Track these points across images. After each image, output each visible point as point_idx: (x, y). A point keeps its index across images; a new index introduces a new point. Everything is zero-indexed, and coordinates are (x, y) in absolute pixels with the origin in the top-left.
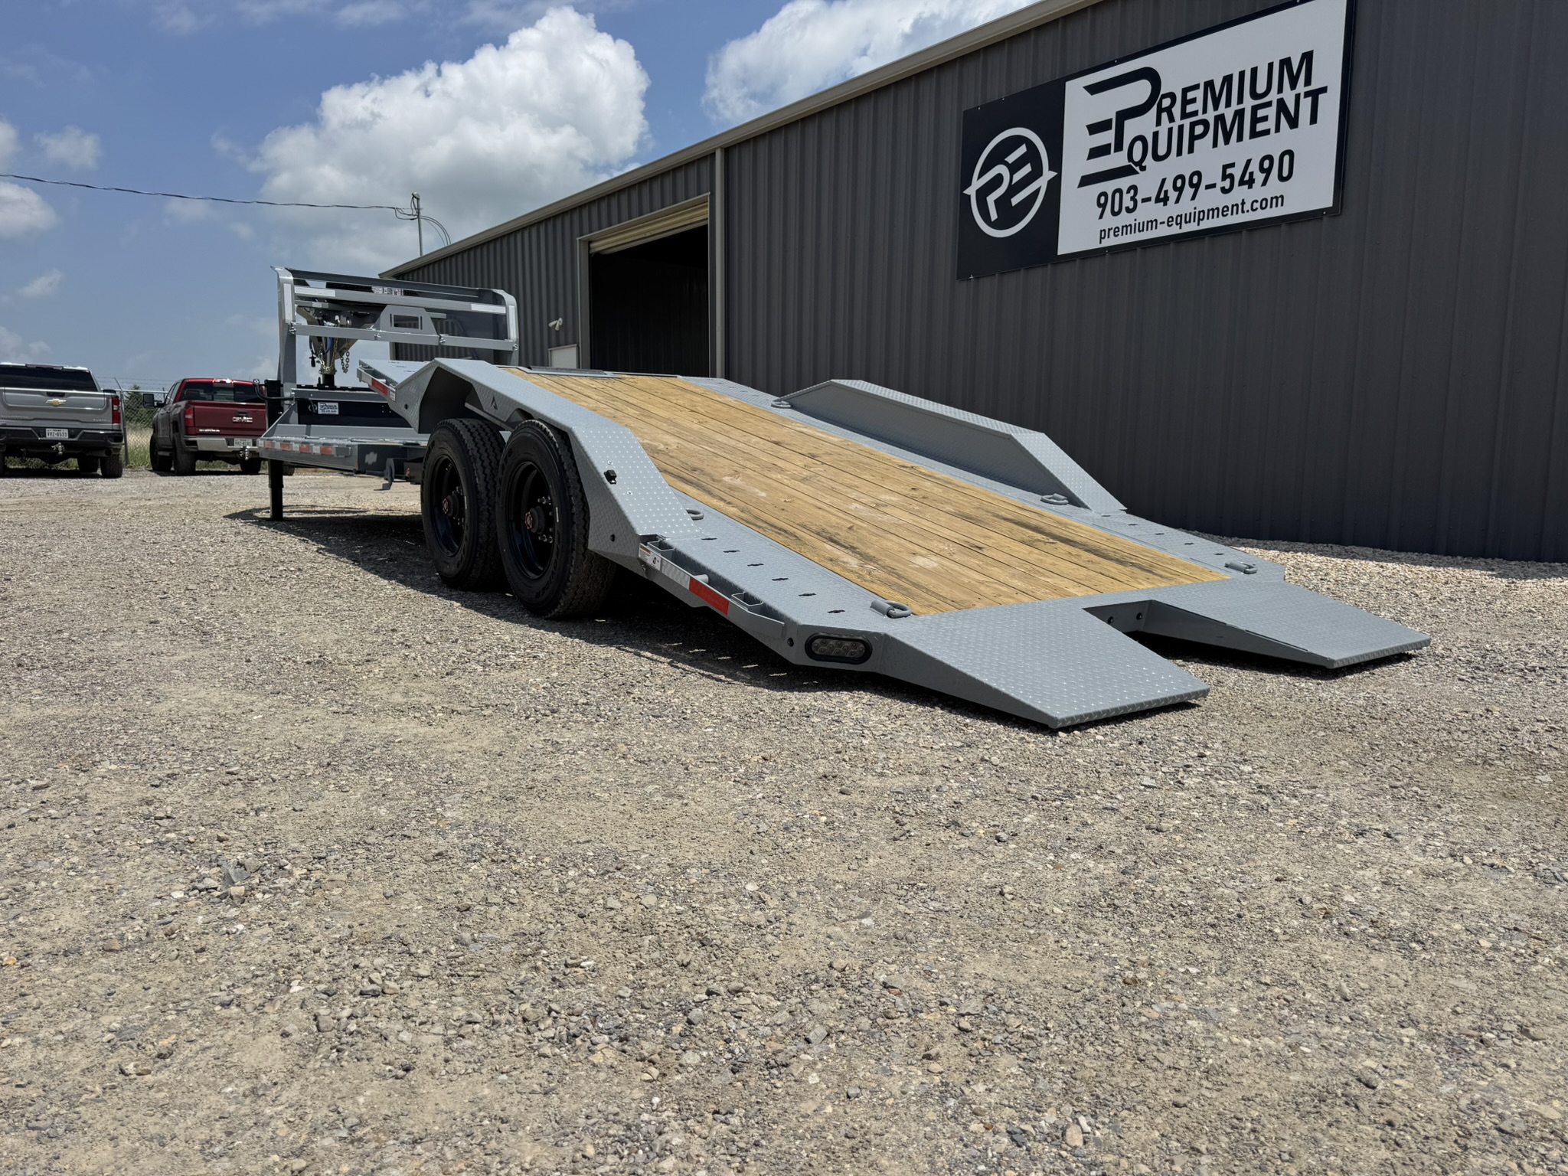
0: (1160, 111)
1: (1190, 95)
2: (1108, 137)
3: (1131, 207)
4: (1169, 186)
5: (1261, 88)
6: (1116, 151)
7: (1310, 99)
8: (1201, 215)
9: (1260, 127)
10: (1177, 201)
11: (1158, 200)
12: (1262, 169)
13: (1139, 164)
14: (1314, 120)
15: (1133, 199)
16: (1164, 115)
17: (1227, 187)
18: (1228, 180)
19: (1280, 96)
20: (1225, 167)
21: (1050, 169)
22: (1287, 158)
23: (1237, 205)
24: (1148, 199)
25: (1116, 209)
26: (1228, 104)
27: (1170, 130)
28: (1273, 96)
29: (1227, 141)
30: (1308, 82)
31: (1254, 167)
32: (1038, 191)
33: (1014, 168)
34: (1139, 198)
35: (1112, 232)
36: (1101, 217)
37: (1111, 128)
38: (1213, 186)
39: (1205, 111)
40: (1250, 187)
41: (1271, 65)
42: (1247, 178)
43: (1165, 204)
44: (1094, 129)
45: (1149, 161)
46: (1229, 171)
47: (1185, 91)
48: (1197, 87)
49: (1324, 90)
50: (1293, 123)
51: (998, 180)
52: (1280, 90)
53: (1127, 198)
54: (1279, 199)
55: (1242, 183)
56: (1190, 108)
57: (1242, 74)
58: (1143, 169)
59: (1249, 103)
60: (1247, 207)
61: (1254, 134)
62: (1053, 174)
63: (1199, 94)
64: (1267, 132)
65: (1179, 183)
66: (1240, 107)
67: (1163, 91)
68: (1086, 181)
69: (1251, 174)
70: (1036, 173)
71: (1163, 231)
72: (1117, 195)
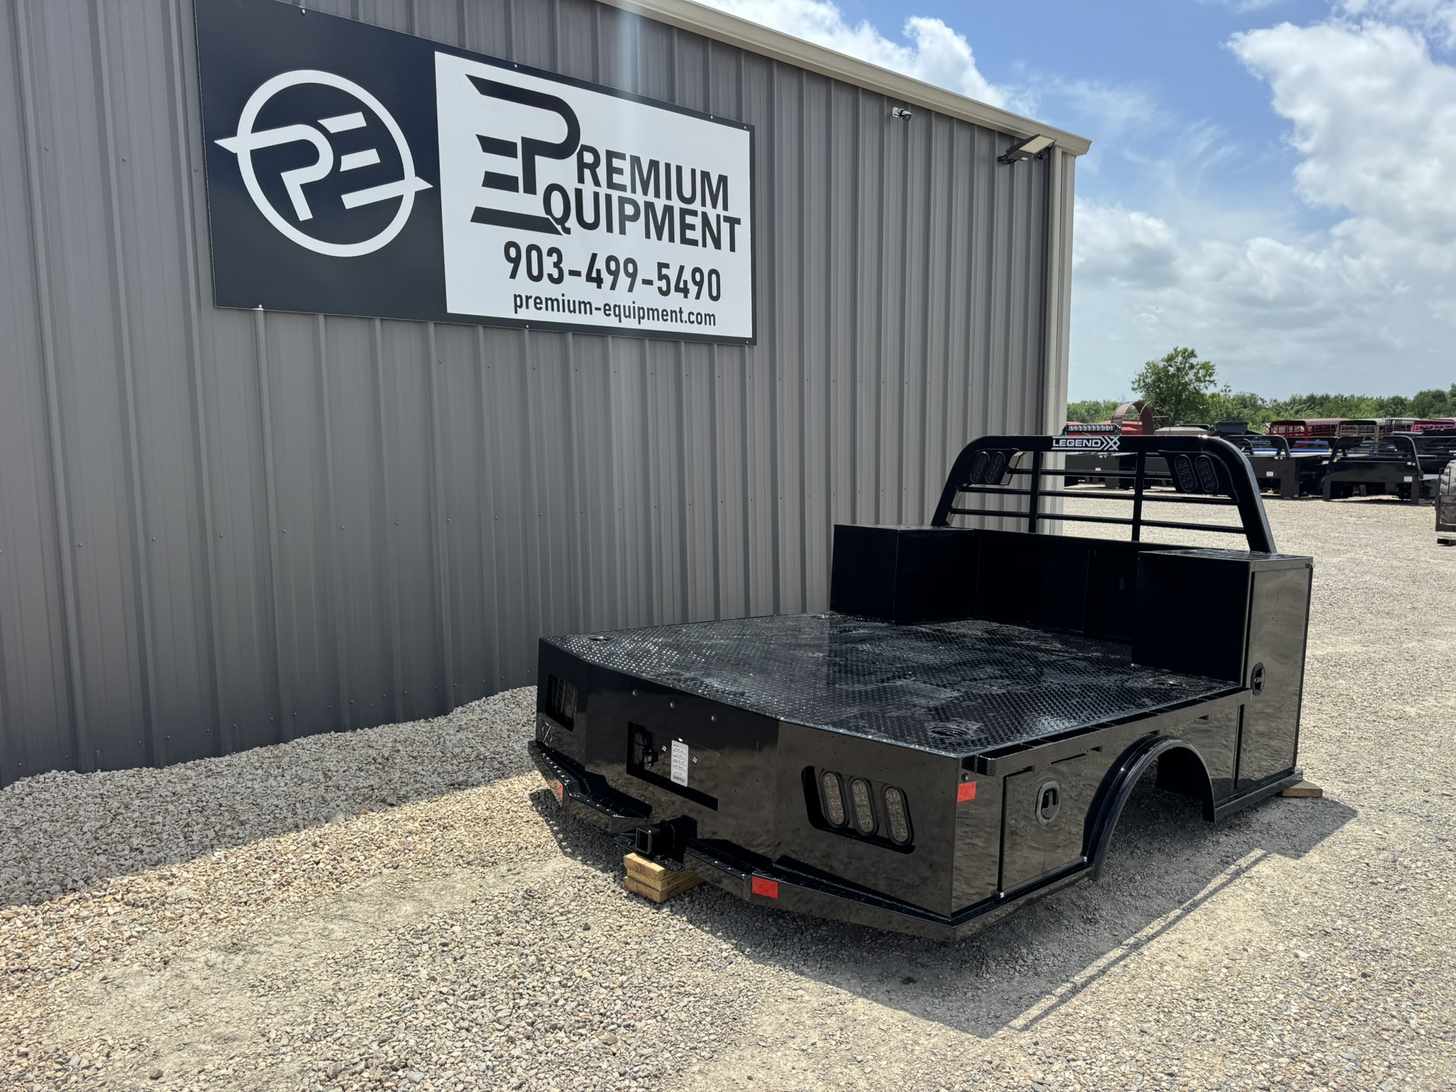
0: (581, 165)
1: (616, 163)
2: (512, 167)
3: (556, 275)
4: (600, 264)
5: (687, 193)
6: (525, 192)
7: (728, 224)
8: (641, 313)
9: (690, 234)
10: (613, 287)
11: (589, 279)
12: (695, 282)
13: (558, 221)
14: (732, 249)
15: (557, 265)
16: (587, 172)
17: (664, 289)
18: (664, 281)
19: (704, 209)
20: (662, 266)
21: (419, 173)
22: (714, 277)
23: (675, 312)
24: (577, 274)
25: (535, 272)
26: (657, 195)
27: (596, 195)
28: (696, 205)
29: (660, 237)
30: (725, 208)
31: (687, 275)
32: (396, 202)
33: (343, 144)
34: (565, 266)
35: (531, 302)
36: (513, 275)
37: (516, 156)
38: (648, 282)
39: (634, 191)
40: (686, 296)
41: (693, 171)
42: (682, 285)
43: (599, 287)
44: (491, 145)
45: (572, 222)
46: (664, 271)
47: (611, 155)
48: (622, 156)
49: (738, 221)
50: (717, 245)
51: (305, 154)
52: (704, 204)
53: (548, 262)
54: (710, 318)
55: (677, 289)
56: (617, 179)
57: (668, 166)
58: (567, 231)
59: (677, 204)
60: (685, 317)
61: (685, 241)
62: (426, 185)
63: (625, 165)
64: (694, 243)
65: (613, 266)
66: (669, 203)
67: (583, 141)
68: (483, 216)
69: (685, 282)
70: (389, 170)
71: (598, 319)
72: (534, 254)
